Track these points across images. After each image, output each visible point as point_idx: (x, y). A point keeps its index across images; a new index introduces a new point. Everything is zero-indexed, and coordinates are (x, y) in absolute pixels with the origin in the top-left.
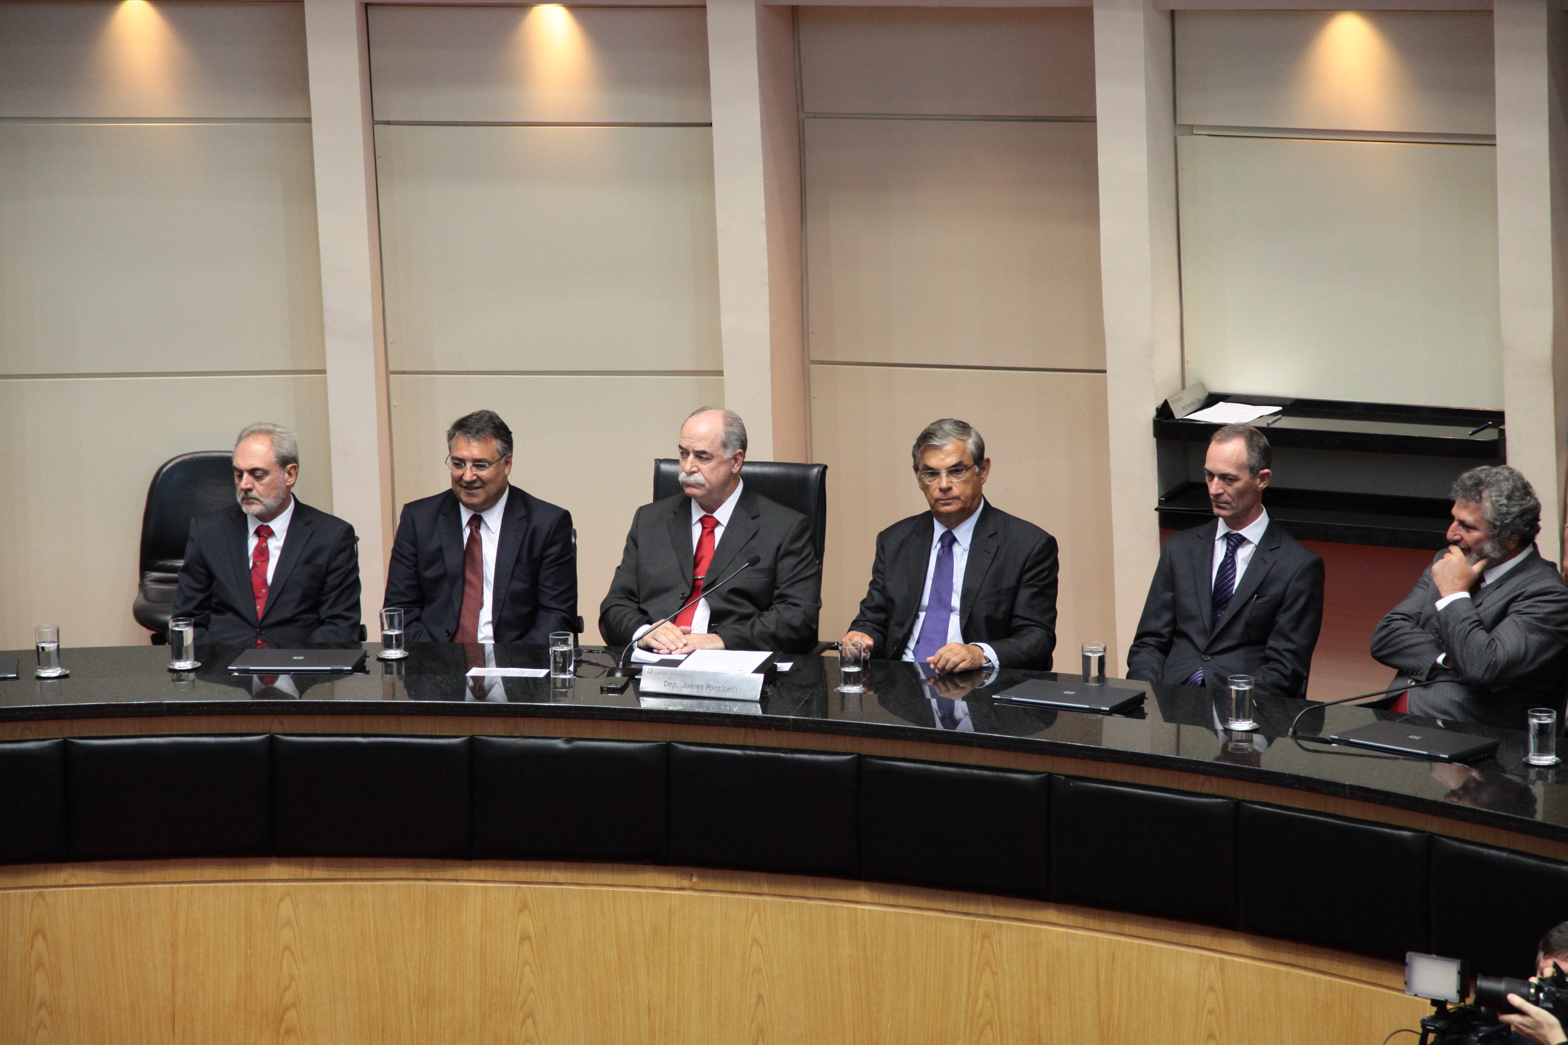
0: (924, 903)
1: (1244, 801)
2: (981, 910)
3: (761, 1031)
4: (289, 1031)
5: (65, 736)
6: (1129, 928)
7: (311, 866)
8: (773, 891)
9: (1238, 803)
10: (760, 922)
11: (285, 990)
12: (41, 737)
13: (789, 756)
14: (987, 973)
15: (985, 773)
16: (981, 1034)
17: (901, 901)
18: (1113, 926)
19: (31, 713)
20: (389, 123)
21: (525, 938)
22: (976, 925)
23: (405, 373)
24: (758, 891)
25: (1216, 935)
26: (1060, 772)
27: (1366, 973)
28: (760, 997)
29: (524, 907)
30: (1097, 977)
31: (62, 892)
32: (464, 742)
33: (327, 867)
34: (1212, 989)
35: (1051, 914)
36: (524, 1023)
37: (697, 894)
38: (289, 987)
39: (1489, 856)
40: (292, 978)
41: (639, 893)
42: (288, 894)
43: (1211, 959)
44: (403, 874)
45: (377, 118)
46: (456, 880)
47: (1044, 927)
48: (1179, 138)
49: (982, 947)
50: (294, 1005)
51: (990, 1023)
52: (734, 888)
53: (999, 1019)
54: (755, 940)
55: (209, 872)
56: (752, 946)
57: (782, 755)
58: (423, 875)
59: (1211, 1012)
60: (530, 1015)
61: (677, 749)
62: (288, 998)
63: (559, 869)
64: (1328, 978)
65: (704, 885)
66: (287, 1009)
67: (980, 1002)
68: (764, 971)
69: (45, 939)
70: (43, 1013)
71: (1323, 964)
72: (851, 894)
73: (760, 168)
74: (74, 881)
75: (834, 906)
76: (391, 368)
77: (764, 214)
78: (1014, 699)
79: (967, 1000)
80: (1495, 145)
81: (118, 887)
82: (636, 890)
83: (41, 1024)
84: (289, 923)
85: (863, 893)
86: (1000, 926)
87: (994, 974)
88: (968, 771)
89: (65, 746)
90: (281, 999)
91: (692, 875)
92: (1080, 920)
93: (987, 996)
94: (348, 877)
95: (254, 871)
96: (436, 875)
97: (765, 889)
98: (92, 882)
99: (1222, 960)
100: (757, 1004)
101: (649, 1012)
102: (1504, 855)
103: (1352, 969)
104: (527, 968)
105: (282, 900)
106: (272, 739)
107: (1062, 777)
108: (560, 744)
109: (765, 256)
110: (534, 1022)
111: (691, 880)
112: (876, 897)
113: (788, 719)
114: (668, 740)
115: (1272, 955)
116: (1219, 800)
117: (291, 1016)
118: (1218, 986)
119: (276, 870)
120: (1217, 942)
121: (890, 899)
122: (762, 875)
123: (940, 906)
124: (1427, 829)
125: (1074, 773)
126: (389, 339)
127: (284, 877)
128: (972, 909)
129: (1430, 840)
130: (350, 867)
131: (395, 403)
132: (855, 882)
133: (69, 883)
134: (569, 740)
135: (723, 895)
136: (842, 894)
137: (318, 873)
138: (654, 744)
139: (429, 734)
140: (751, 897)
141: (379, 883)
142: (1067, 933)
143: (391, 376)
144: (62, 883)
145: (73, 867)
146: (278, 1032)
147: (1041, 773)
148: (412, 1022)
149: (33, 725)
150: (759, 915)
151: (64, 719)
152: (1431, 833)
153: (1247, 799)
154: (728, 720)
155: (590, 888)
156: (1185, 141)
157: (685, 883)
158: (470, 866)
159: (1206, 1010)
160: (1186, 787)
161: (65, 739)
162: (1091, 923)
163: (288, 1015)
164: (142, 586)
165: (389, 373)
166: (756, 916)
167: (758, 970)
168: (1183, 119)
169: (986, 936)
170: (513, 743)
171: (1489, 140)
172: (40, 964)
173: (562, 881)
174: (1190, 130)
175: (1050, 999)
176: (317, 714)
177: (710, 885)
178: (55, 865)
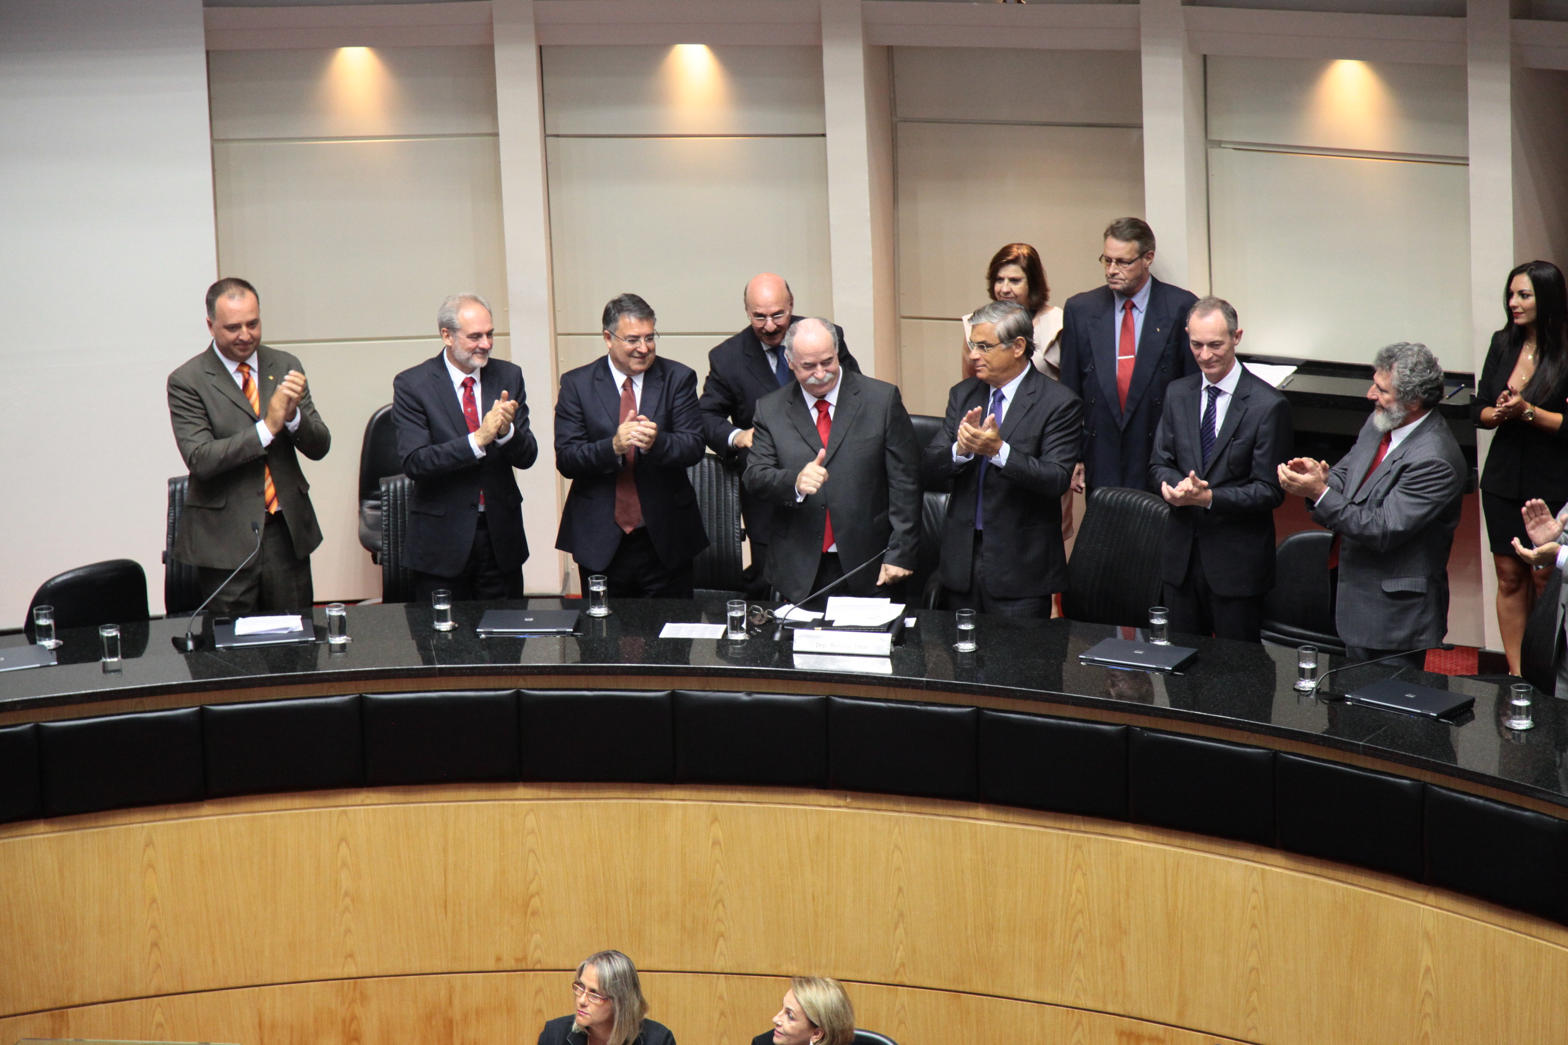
0: (1029, 821)
1: (1281, 752)
2: (1074, 827)
3: (901, 915)
4: (534, 913)
5: (361, 692)
6: (1189, 843)
7: (549, 788)
8: (910, 809)
9: (1276, 754)
10: (900, 833)
11: (531, 882)
12: (343, 693)
13: (923, 708)
14: (1079, 875)
15: (1077, 724)
16: (1074, 920)
17: (1011, 818)
18: (1177, 841)
19: (336, 676)
20: (558, 136)
21: (716, 843)
22: (1070, 839)
23: (569, 334)
24: (898, 809)
25: (1258, 850)
26: (1136, 724)
27: (1375, 883)
28: (900, 889)
29: (715, 819)
30: (1166, 878)
31: (360, 809)
32: (667, 695)
33: (563, 789)
34: (1255, 890)
35: (1129, 831)
36: (715, 907)
37: (850, 811)
38: (534, 879)
39: (1469, 802)
40: (536, 873)
41: (805, 810)
42: (532, 810)
43: (1254, 868)
44: (620, 794)
45: (548, 132)
46: (662, 799)
47: (1124, 841)
48: (1209, 150)
49: (1075, 854)
50: (537, 894)
51: (1081, 912)
52: (879, 806)
53: (1089, 909)
54: (896, 846)
55: (472, 793)
56: (894, 851)
57: (918, 707)
58: (636, 795)
59: (1254, 908)
60: (721, 901)
61: (834, 701)
62: (533, 888)
63: (741, 791)
64: (1345, 886)
65: (855, 804)
66: (532, 896)
67: (1074, 896)
68: (903, 871)
69: (348, 845)
70: (348, 900)
71: (1341, 875)
72: (972, 812)
73: (866, 177)
74: (368, 801)
75: (959, 822)
76: (559, 331)
77: (869, 214)
78: (1096, 659)
79: (1063, 894)
80: (1468, 165)
81: (402, 806)
82: (802, 807)
83: (346, 909)
84: (533, 832)
85: (981, 812)
86: (1089, 839)
87: (1084, 875)
88: (1064, 722)
89: (361, 700)
90: (528, 889)
91: (846, 796)
92: (1152, 836)
93: (1079, 891)
94: (578, 796)
95: (505, 793)
96: (646, 795)
97: (904, 808)
98: (382, 802)
99: (1263, 870)
100: (898, 894)
101: (813, 900)
102: (1481, 801)
103: (1364, 880)
104: (718, 866)
105: (527, 814)
106: (518, 694)
107: (1138, 729)
108: (743, 697)
109: (870, 247)
110: (723, 906)
111: (846, 800)
112: (991, 815)
113: (922, 681)
114: (827, 694)
115: (1302, 867)
116: (1261, 751)
117: (535, 902)
118: (1260, 888)
119: (522, 792)
120: (1258, 856)
121: (1002, 817)
122: (902, 798)
123: (1042, 823)
124: (1422, 779)
125: (1148, 725)
126: (558, 308)
127: (528, 797)
128: (1067, 826)
129: (1424, 788)
130: (579, 789)
131: (562, 359)
132: (975, 804)
133: (365, 803)
134: (749, 694)
135: (870, 812)
136: (964, 812)
137: (554, 794)
138: (816, 697)
139: (639, 688)
140: (892, 814)
141: (602, 801)
142: (1141, 846)
143: (559, 337)
144: (360, 803)
145: (368, 791)
146: (526, 913)
147: (1121, 725)
148: (628, 906)
149: (336, 684)
150: (899, 828)
151: (361, 680)
152: (1425, 782)
153: (1282, 750)
154: (874, 681)
155: (766, 806)
156: (1215, 153)
157: (841, 802)
158: (672, 788)
159: (1250, 906)
160: (1235, 739)
161: (361, 695)
162: (1160, 838)
163: (533, 901)
164: (361, 512)
165: (557, 334)
166: (897, 829)
167: (898, 869)
168: (1214, 136)
169: (1078, 847)
170: (706, 696)
171: (1463, 161)
172: (344, 864)
173: (744, 800)
174: (1219, 144)
175: (1128, 894)
176: (554, 674)
177: (860, 804)
178: (354, 790)
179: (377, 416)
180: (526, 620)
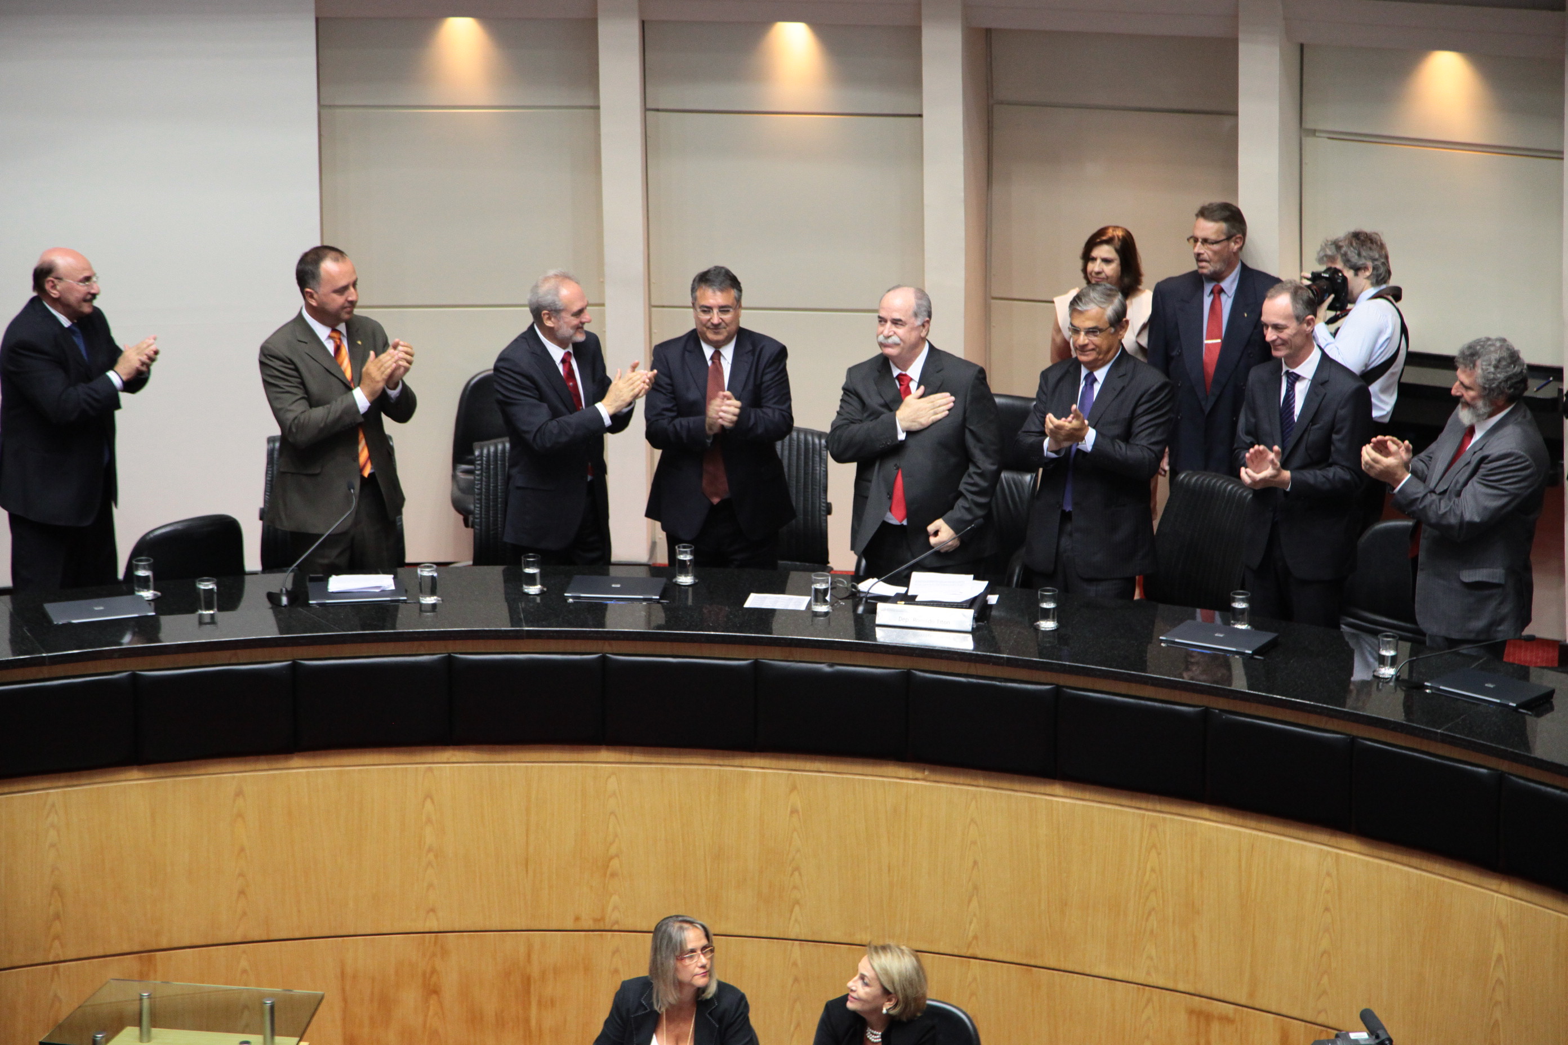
0: (1106, 799)
1: (1358, 737)
2: (1150, 806)
3: (976, 888)
4: (613, 875)
5: (450, 651)
6: (1264, 825)
7: (631, 753)
8: (987, 783)
9: (1353, 739)
10: (977, 807)
11: (611, 844)
12: (432, 652)
13: (1003, 684)
14: (1153, 853)
15: (1156, 704)
16: (1147, 898)
17: (1087, 796)
18: (1253, 823)
19: (426, 635)
20: (658, 110)
21: (794, 811)
22: (1146, 818)
23: (663, 307)
24: (975, 783)
25: (1332, 835)
26: (1215, 706)
27: (1449, 870)
28: (975, 863)
29: (794, 788)
30: (1240, 860)
31: (446, 767)
32: (751, 663)
33: (644, 753)
34: (1328, 874)
35: (1205, 812)
36: (792, 874)
37: (928, 784)
38: (614, 841)
39: (1546, 792)
40: (616, 836)
41: (883, 782)
42: (614, 773)
43: (1328, 853)
44: (702, 760)
45: (649, 106)
46: (742, 767)
47: (1199, 821)
48: (1303, 138)
49: (1150, 833)
50: (617, 856)
51: (1155, 890)
52: (957, 780)
53: (1162, 888)
54: (972, 820)
55: (555, 755)
56: (970, 824)
57: (998, 683)
58: (717, 762)
59: (1327, 892)
60: (797, 869)
61: (915, 675)
62: (613, 850)
63: (820, 761)
64: (1419, 872)
65: (933, 777)
66: (612, 858)
67: (1148, 874)
68: (979, 844)
69: (433, 802)
70: (431, 856)
71: (1415, 861)
72: (1048, 789)
73: (961, 158)
74: (454, 759)
75: (1035, 798)
76: (653, 303)
77: (962, 194)
78: (1177, 640)
79: (1138, 872)
80: (1562, 159)
81: (487, 765)
82: (881, 779)
83: (429, 864)
84: (614, 794)
85: (1058, 789)
86: (1164, 819)
87: (1159, 854)
88: (1143, 702)
89: (449, 660)
90: (608, 850)
91: (924, 769)
92: (1227, 817)
93: (1153, 870)
94: (659, 761)
95: (588, 755)
96: (726, 762)
97: (981, 782)
98: (467, 760)
99: (1337, 854)
100: (973, 867)
101: (889, 870)
102: (1558, 792)
103: (1438, 867)
104: (795, 835)
105: (609, 777)
106: (604, 659)
107: (1217, 711)
108: (825, 668)
109: (963, 227)
110: (800, 874)
111: (924, 773)
112: (1068, 792)
113: (1003, 658)
114: (908, 668)
115: (1376, 852)
116: (1339, 736)
117: (615, 863)
118: (1334, 873)
119: (605, 755)
120: (1333, 840)
121: (1079, 795)
122: (979, 772)
123: (1118, 801)
124: (1500, 768)
125: (1227, 708)
126: (653, 280)
127: (611, 760)
128: (1143, 805)
129: (1501, 778)
130: (661, 754)
131: (655, 331)
132: (1052, 781)
133: (451, 760)
134: (831, 665)
135: (948, 786)
136: (1041, 788)
137: (636, 758)
138: (897, 671)
139: (723, 656)
140: (970, 788)
141: (683, 767)
142: (1217, 827)
143: (654, 309)
144: (445, 761)
145: (454, 750)
146: (605, 874)
147: (1200, 707)
148: (706, 871)
149: (426, 643)
150: (976, 802)
151: (450, 640)
152: (1502, 772)
153: (1360, 735)
154: (956, 656)
155: (845, 776)
156: (1309, 141)
157: (919, 775)
158: (752, 756)
159: (1324, 889)
160: (1313, 724)
161: (449, 654)
162: (1235, 820)
163: (612, 863)
164: (454, 477)
165: (651, 306)
166: (973, 803)
167: (974, 843)
168: (1309, 125)
169: (1153, 826)
170: (789, 666)
171: (1558, 155)
172: (429, 821)
173: (823, 770)
174: (1313, 132)
175: (1201, 873)
176: (639, 640)
177: (938, 777)
178: (440, 747)
179: (473, 382)
180: (613, 586)
